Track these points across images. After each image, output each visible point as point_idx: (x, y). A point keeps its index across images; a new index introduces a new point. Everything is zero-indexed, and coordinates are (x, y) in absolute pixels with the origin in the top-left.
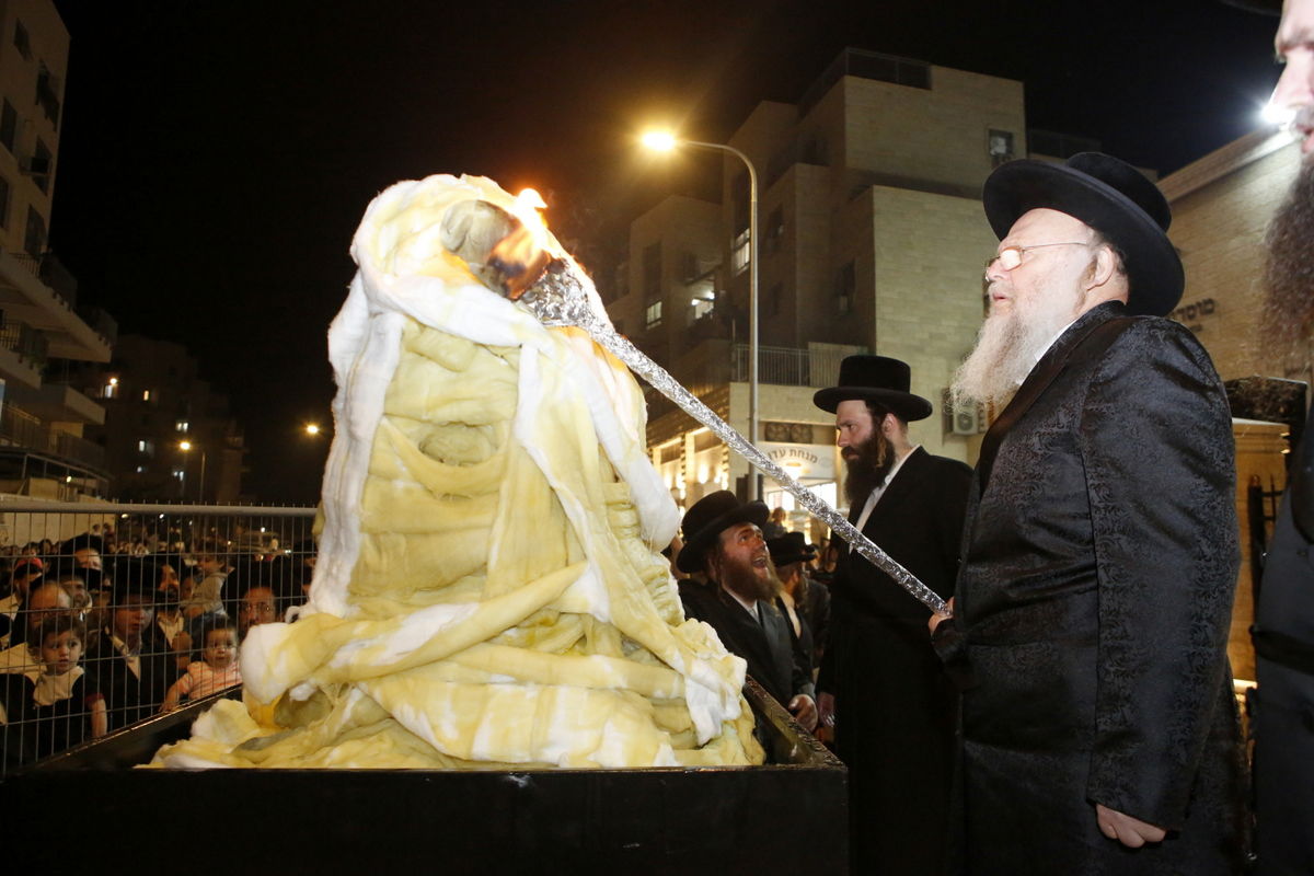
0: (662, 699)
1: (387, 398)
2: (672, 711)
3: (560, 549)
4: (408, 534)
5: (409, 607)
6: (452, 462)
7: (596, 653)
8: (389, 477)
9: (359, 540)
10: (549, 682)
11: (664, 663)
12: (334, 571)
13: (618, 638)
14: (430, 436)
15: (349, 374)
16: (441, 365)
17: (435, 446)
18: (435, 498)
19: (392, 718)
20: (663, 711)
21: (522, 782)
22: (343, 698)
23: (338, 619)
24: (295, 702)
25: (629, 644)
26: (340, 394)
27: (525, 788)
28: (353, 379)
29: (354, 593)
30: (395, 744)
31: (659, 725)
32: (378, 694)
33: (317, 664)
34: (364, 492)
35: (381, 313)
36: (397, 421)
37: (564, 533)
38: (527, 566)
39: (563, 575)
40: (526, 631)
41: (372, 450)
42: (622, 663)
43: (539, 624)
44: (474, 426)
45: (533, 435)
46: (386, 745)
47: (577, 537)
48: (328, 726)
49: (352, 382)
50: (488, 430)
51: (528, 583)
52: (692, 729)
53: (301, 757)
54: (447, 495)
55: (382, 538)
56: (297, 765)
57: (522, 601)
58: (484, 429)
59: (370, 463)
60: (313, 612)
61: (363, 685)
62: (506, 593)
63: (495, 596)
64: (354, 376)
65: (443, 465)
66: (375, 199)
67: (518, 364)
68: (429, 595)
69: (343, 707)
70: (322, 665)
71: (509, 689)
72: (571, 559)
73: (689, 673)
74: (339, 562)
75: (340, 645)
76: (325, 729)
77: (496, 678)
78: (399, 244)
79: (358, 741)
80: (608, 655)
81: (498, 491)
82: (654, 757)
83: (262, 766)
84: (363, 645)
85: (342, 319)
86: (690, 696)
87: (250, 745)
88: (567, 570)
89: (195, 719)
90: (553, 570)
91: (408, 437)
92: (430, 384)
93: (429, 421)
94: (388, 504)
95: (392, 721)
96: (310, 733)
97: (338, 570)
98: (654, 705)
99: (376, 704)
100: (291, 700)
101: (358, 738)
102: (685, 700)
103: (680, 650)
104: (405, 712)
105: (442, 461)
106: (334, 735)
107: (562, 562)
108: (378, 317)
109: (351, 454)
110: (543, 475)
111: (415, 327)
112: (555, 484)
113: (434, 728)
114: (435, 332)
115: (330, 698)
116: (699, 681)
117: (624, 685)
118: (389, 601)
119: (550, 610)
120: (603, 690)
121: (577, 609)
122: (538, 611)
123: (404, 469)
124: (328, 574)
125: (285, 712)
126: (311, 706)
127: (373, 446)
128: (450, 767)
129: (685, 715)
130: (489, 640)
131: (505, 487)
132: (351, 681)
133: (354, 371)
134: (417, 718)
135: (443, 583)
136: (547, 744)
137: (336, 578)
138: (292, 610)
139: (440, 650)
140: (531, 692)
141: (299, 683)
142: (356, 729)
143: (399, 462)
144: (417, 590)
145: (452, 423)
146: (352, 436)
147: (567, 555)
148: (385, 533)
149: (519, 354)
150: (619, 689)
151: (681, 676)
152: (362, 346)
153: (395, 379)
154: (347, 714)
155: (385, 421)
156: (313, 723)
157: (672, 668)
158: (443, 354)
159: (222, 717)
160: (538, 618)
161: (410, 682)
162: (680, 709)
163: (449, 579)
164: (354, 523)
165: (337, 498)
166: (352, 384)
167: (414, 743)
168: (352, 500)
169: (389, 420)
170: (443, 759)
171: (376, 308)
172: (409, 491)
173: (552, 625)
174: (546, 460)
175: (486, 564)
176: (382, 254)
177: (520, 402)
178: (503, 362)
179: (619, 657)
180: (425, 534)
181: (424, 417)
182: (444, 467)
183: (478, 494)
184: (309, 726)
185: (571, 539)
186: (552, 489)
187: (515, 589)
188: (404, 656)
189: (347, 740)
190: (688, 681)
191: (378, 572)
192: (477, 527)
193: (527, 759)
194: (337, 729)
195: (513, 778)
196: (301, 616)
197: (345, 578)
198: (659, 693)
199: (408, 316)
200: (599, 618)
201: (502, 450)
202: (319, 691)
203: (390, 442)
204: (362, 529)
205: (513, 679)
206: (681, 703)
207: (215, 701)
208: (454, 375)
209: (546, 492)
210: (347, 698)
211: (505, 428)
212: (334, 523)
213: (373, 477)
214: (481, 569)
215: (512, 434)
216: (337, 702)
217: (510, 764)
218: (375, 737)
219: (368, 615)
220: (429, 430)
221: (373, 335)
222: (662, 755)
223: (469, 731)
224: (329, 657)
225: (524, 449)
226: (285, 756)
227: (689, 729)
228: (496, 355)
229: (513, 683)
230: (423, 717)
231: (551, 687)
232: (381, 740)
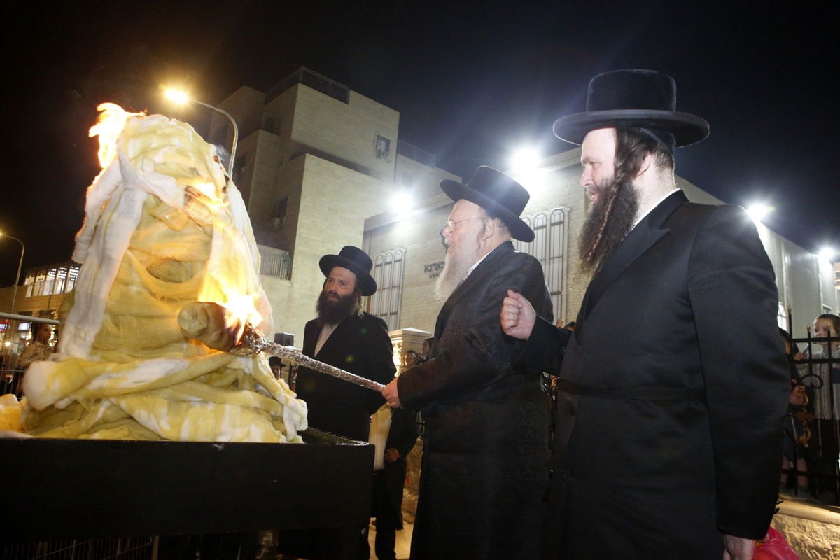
1: (132, 239)
2: (276, 423)
4: (138, 317)
5: (137, 358)
7: (244, 390)
8: (127, 284)
9: (102, 318)
10: (220, 403)
12: (81, 334)
13: (252, 382)
14: (155, 264)
16: (168, 225)
17: (156, 270)
18: (157, 298)
19: (131, 418)
21: (220, 447)
22: (96, 406)
23: (85, 361)
24: (56, 409)
27: (223, 450)
28: (108, 224)
29: (95, 348)
32: (123, 405)
33: (79, 386)
34: (111, 290)
35: (131, 189)
36: (136, 253)
41: (120, 267)
42: (257, 395)
44: (179, 262)
46: (124, 431)
48: (84, 422)
50: (188, 266)
52: (285, 432)
54: (164, 298)
55: (120, 318)
58: (185, 264)
59: (118, 275)
60: (66, 357)
61: (113, 399)
65: (160, 281)
67: (211, 233)
68: (149, 352)
69: (96, 412)
70: (82, 387)
71: (199, 405)
73: (287, 404)
74: (86, 330)
75: (94, 376)
76: (82, 424)
77: (193, 398)
78: (144, 152)
79: (107, 431)
80: (250, 390)
81: (195, 299)
84: (111, 377)
86: (285, 417)
91: (141, 262)
92: (158, 235)
93: (155, 256)
94: (126, 298)
95: (130, 421)
96: (68, 428)
97: (86, 334)
98: (273, 417)
99: (122, 409)
100: (54, 409)
101: (108, 429)
102: (282, 418)
104: (141, 414)
105: (159, 278)
106: (90, 427)
108: (129, 191)
109: (104, 267)
111: (152, 200)
113: (158, 423)
115: (85, 406)
116: (291, 408)
117: (258, 405)
118: (123, 354)
120: (248, 408)
121: (235, 367)
123: (137, 280)
124: (77, 335)
126: (69, 411)
127: (120, 264)
129: (283, 426)
130: (193, 380)
131: (201, 297)
132: (104, 396)
133: (109, 220)
134: (149, 417)
135: (157, 347)
136: (220, 434)
137: (84, 340)
140: (211, 407)
141: (63, 398)
142: (104, 424)
143: (135, 276)
144: (143, 349)
145: (168, 259)
146: (105, 257)
148: (123, 315)
149: (212, 230)
150: (255, 408)
151: (282, 406)
154: (99, 416)
155: (129, 252)
157: (278, 401)
158: (169, 219)
161: (145, 398)
162: (281, 423)
163: (164, 344)
164: (100, 308)
165: (89, 292)
167: (142, 431)
169: (132, 252)
171: (130, 186)
172: (139, 293)
173: (222, 373)
176: (130, 155)
177: (211, 253)
178: (201, 229)
179: (255, 393)
180: (151, 317)
181: (153, 254)
182: (162, 282)
183: (183, 299)
188: (143, 383)
189: (99, 430)
190: (285, 408)
191: (117, 337)
194: (93, 422)
195: (216, 445)
196: (59, 359)
197: (91, 339)
198: (274, 413)
199: (153, 195)
200: (247, 371)
201: (198, 277)
202: (76, 403)
203: (131, 264)
205: (200, 399)
206: (281, 420)
208: (174, 232)
210: (99, 407)
211: (199, 266)
213: (118, 283)
215: (204, 269)
216: (91, 408)
218: (118, 428)
219: (108, 360)
220: (154, 261)
221: (124, 200)
223: (177, 426)
224: (87, 383)
228: (199, 225)
229: (201, 402)
230: (152, 416)
231: (221, 405)
232: (121, 429)
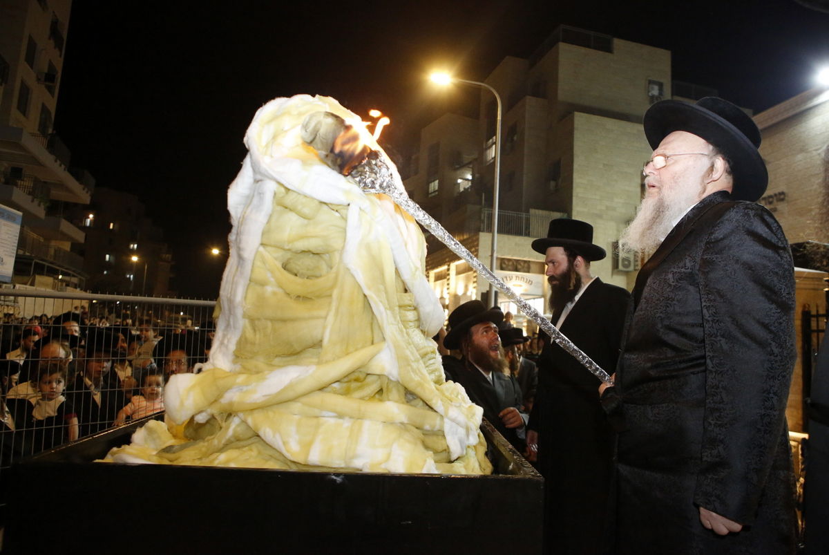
0: (429, 431)
1: (263, 234)
2: (435, 438)
3: (369, 333)
4: (273, 320)
5: (272, 367)
6: (302, 276)
7: (389, 400)
8: (263, 284)
9: (242, 323)
10: (359, 417)
11: (431, 408)
12: (226, 342)
13: (402, 391)
14: (290, 259)
15: (240, 218)
16: (298, 215)
17: (292, 266)
18: (291, 298)
19: (258, 436)
20: (430, 438)
21: (339, 480)
22: (228, 422)
23: (226, 372)
24: (198, 424)
25: (410, 396)
26: (234, 230)
27: (341, 483)
28: (242, 221)
29: (238, 356)
30: (259, 453)
31: (427, 447)
32: (250, 421)
33: (212, 401)
34: (246, 293)
35: (261, 180)
36: (269, 248)
37: (372, 324)
38: (347, 344)
39: (369, 350)
40: (345, 385)
41: (253, 266)
42: (405, 407)
43: (354, 380)
44: (317, 254)
45: (354, 261)
46: (254, 453)
47: (379, 327)
48: (217, 440)
49: (241, 223)
50: (326, 257)
51: (347, 354)
52: (447, 450)
53: (200, 459)
54: (299, 297)
55: (256, 322)
56: (197, 463)
57: (343, 366)
58: (324, 256)
59: (251, 275)
60: (212, 367)
61: (241, 415)
62: (334, 360)
63: (327, 362)
64: (243, 219)
65: (297, 278)
66: (261, 108)
67: (346, 215)
68: (284, 359)
69: (228, 428)
70: (215, 401)
71: (332, 421)
72: (375, 341)
73: (447, 415)
74: (229, 337)
75: (227, 389)
76: (216, 442)
77: (324, 413)
78: (275, 137)
79: (237, 450)
80: (396, 402)
81: (330, 296)
82: (423, 467)
83: (175, 463)
84: (241, 390)
85: (237, 183)
86: (447, 429)
87: (168, 450)
88: (372, 347)
89: (134, 432)
90: (363, 347)
91: (276, 259)
92: (291, 226)
93: (289, 250)
94: (261, 301)
95: (258, 439)
96: (206, 444)
97: (228, 342)
98: (423, 434)
99: (248, 427)
100: (195, 422)
101: (237, 448)
102: (444, 431)
103: (441, 400)
104: (267, 433)
105: (296, 275)
106: (221, 446)
107: (370, 343)
108: (260, 182)
109: (239, 269)
110: (359, 286)
111: (283, 190)
112: (367, 292)
113: (284, 443)
114: (295, 194)
115: (220, 422)
116: (453, 420)
117: (406, 421)
118: (260, 362)
119: (360, 372)
120: (392, 423)
121: (378, 372)
122: (353, 372)
123: (272, 279)
124: (222, 343)
125: (191, 430)
126: (208, 427)
127: (253, 264)
128: (294, 469)
129: (443, 442)
130: (321, 389)
131: (335, 293)
132: (234, 411)
133: (243, 216)
134: (274, 436)
135: (294, 352)
136: (355, 456)
137: (227, 347)
138: (198, 365)
139: (291, 394)
140: (346, 423)
141: (200, 412)
142: (235, 443)
143: (269, 275)
144: (276, 356)
145: (303, 252)
146: (240, 257)
147: (373, 338)
148: (259, 319)
149: (348, 209)
150: (402, 423)
151: (442, 416)
152: (248, 201)
153: (268, 222)
154: (230, 432)
155: (261, 249)
156: (209, 438)
157: (436, 411)
158: (299, 207)
159: (151, 431)
160: (353, 377)
161: (271, 414)
162: (440, 437)
163: (298, 350)
164: (239, 312)
166: (242, 224)
167: (271, 452)
168: (239, 297)
169: (264, 247)
170: (289, 463)
171: (259, 177)
172: (274, 294)
173: (361, 382)
174: (361, 278)
175: (321, 341)
176: (264, 144)
177: (347, 241)
178: (337, 214)
179: (403, 403)
180: (284, 321)
181: (287, 247)
182: (298, 279)
183: (319, 297)
184: (206, 439)
185: (376, 328)
186: (365, 296)
187: (339, 358)
188: (268, 397)
189: (230, 449)
190: (446, 420)
191: (253, 344)
192: (318, 318)
193: (343, 465)
194: (223, 441)
195: (333, 477)
196: (203, 369)
197: (232, 346)
198: (427, 427)
199: (279, 183)
200: (391, 378)
201: (334, 270)
202: (213, 417)
203: (264, 262)
204: (244, 316)
206: (441, 434)
207: (147, 421)
208: (306, 221)
209: (361, 298)
210: (230, 423)
211: (337, 256)
212: (227, 312)
213: (252, 284)
214: (318, 344)
215: (341, 259)
216: (224, 425)
217: (332, 468)
218: (247, 448)
219: (246, 370)
220: (289, 255)
221: (256, 193)
222: (428, 466)
223: (307, 446)
224: (220, 396)
225: (348, 269)
226: (190, 458)
227: (445, 450)
228: (333, 210)
229: (336, 417)
230: (278, 436)
231: (359, 420)
232: (251, 450)
